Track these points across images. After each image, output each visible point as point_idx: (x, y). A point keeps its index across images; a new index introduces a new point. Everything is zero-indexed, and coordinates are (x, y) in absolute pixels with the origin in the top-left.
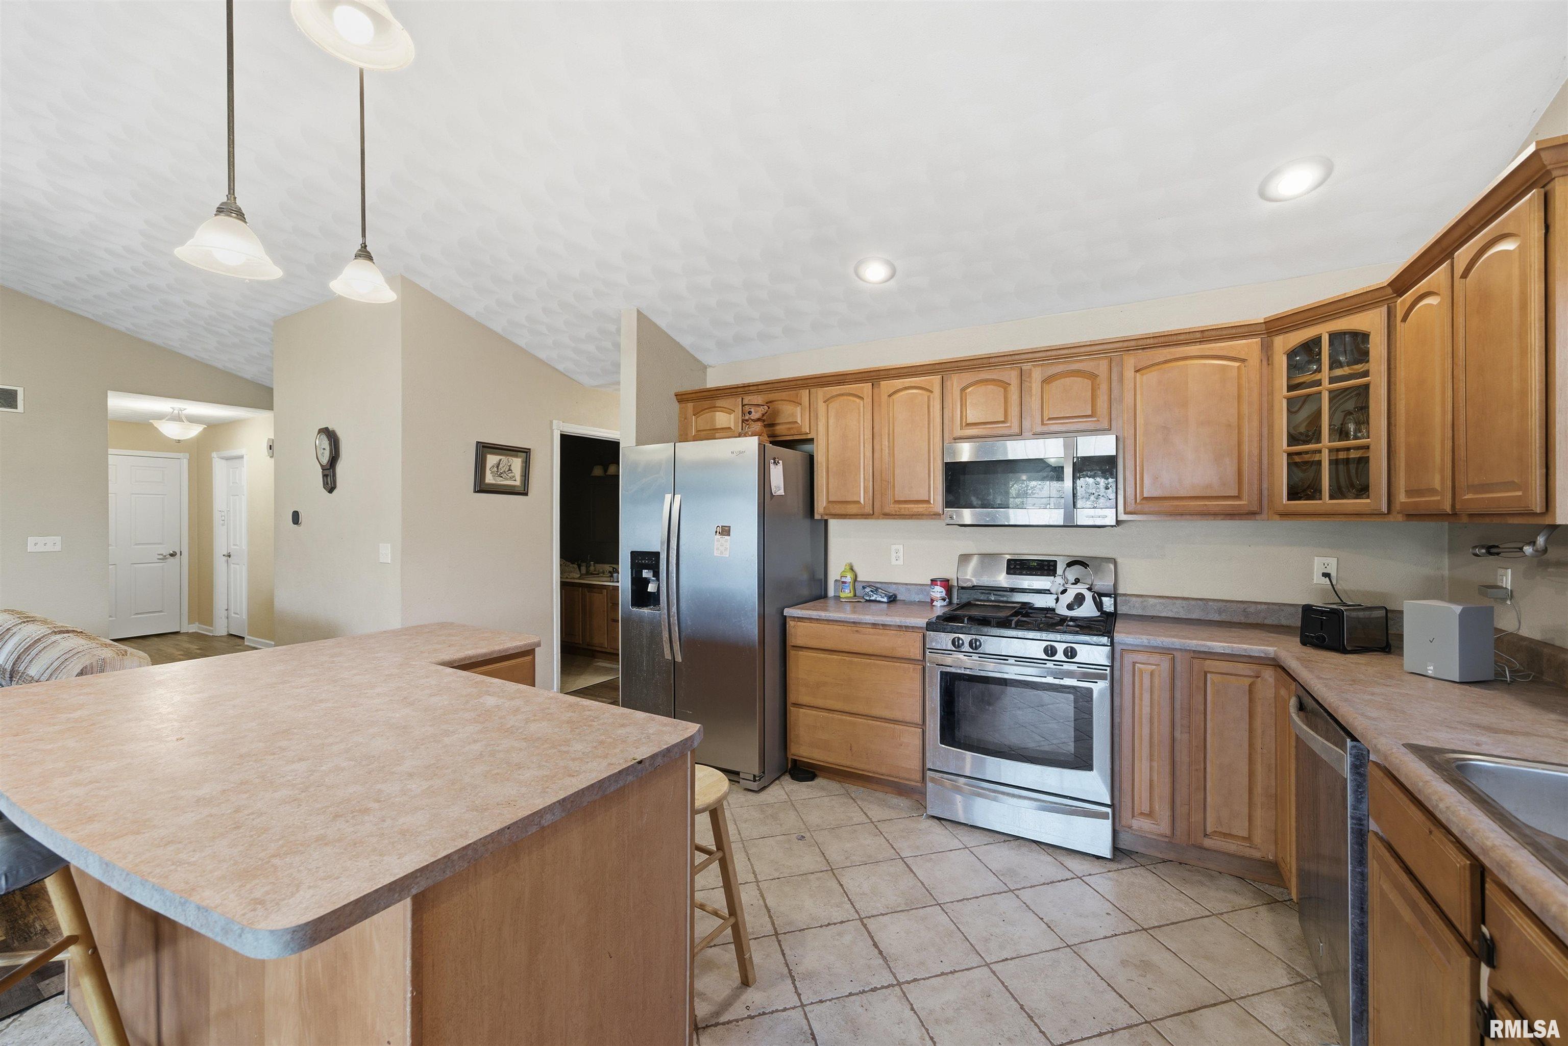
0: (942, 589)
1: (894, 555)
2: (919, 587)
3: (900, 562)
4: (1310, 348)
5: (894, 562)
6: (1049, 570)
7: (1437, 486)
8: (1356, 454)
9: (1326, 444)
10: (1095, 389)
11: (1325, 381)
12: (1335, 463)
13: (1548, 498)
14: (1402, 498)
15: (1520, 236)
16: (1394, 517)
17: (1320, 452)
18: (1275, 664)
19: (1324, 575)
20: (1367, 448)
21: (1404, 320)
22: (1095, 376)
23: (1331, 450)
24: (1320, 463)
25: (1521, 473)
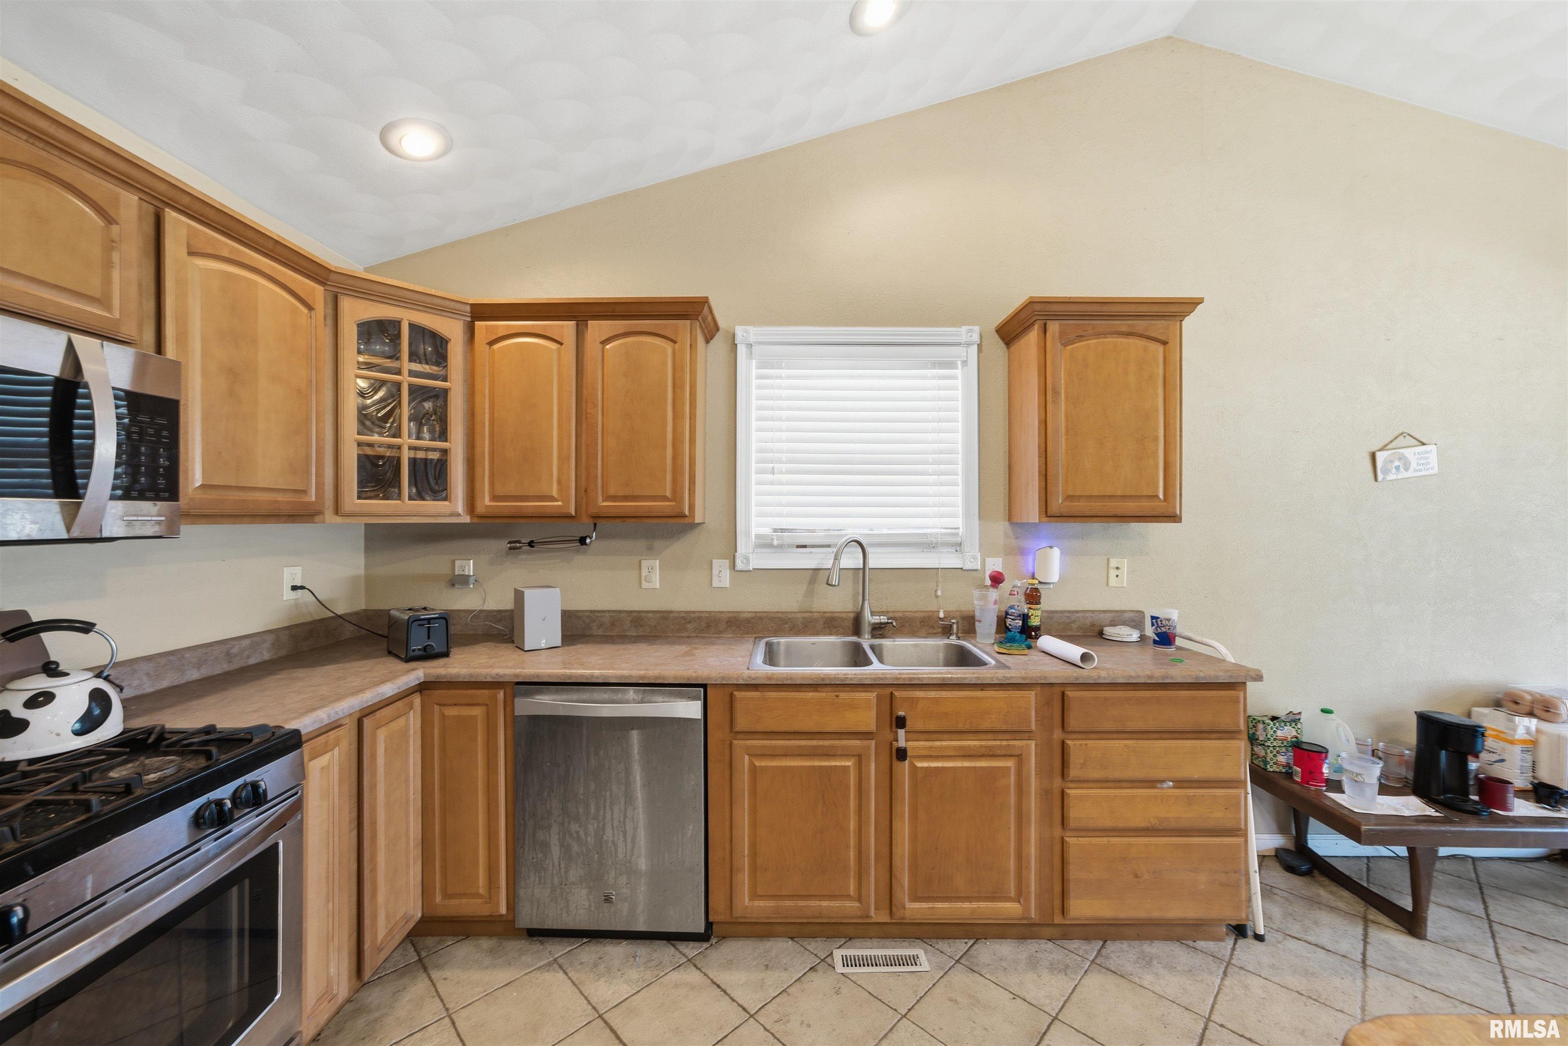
4: (389, 328)
8: (434, 456)
9: (406, 440)
10: (110, 245)
11: (405, 372)
12: (413, 462)
13: (692, 507)
14: (487, 502)
15: (675, 342)
16: (466, 519)
17: (399, 448)
18: (423, 687)
19: (294, 588)
20: (445, 452)
21: (491, 343)
22: (110, 220)
23: (410, 448)
24: (399, 460)
25: (674, 491)
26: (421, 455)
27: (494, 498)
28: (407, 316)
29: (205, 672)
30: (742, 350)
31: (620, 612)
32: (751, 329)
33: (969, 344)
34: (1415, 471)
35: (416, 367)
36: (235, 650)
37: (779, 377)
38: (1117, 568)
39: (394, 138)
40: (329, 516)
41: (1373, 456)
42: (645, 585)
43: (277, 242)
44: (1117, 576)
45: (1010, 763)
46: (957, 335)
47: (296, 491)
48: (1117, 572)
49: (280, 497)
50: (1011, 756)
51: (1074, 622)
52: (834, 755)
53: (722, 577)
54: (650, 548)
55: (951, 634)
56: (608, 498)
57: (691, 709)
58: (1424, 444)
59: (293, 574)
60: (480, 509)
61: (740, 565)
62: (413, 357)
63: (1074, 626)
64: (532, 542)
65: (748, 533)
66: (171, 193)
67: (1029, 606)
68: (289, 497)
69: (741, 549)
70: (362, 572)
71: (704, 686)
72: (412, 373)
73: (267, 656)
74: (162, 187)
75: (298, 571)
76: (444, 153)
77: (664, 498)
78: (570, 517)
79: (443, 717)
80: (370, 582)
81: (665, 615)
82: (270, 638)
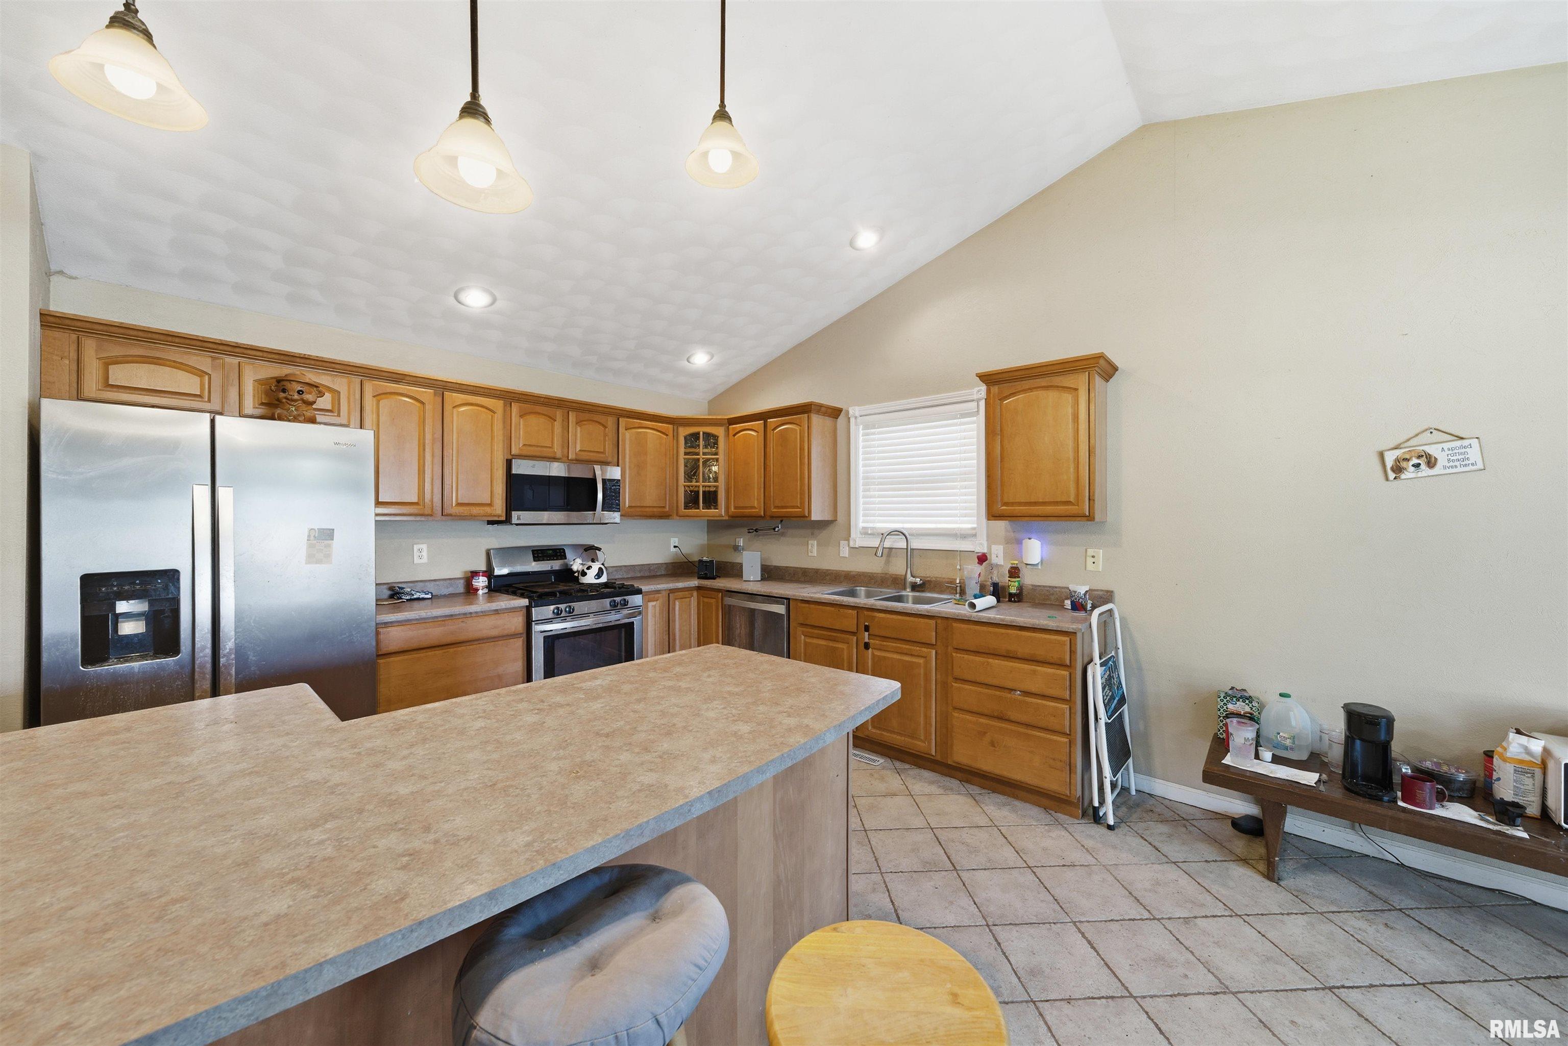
0: (485, 579)
1: (416, 554)
2: (448, 582)
3: (425, 560)
4: (696, 436)
5: (417, 560)
6: (561, 556)
7: (756, 505)
8: (712, 489)
9: (701, 483)
10: (605, 435)
11: (701, 453)
12: (704, 492)
13: (810, 512)
14: (733, 510)
15: (801, 426)
16: (727, 518)
17: (699, 487)
18: (699, 588)
19: (675, 547)
20: (717, 487)
21: (734, 435)
22: (605, 427)
23: (703, 486)
24: (698, 492)
25: (801, 503)
26: (707, 489)
27: (735, 508)
28: (701, 430)
29: (642, 574)
30: (852, 420)
31: (797, 568)
32: (857, 408)
33: (978, 401)
34: (1445, 467)
35: (706, 450)
36: (652, 568)
37: (874, 434)
38: (1093, 557)
39: (692, 360)
40: (675, 516)
41: (1381, 455)
42: (810, 554)
43: (654, 415)
44: (1094, 563)
45: (921, 661)
46: (972, 395)
47: (661, 507)
48: (1093, 560)
49: (655, 510)
50: (922, 657)
51: (1053, 594)
52: (838, 641)
53: (845, 552)
54: (812, 534)
55: (956, 593)
56: (776, 507)
57: (780, 609)
58: (1462, 438)
59: (674, 541)
60: (730, 514)
61: (852, 544)
62: (706, 447)
63: (1052, 597)
64: (757, 529)
65: (856, 525)
66: (621, 412)
67: (1010, 579)
68: (659, 510)
69: (853, 535)
70: (706, 542)
71: (788, 599)
72: (704, 454)
73: (663, 573)
74: (619, 411)
75: (676, 540)
76: (712, 358)
77: (798, 507)
78: (761, 517)
79: (703, 601)
80: (709, 548)
81: (817, 571)
82: (665, 566)
